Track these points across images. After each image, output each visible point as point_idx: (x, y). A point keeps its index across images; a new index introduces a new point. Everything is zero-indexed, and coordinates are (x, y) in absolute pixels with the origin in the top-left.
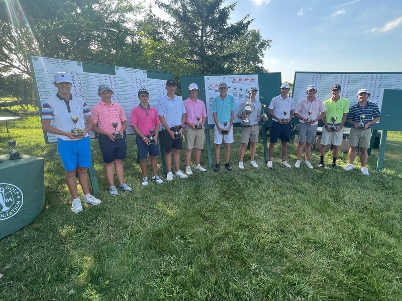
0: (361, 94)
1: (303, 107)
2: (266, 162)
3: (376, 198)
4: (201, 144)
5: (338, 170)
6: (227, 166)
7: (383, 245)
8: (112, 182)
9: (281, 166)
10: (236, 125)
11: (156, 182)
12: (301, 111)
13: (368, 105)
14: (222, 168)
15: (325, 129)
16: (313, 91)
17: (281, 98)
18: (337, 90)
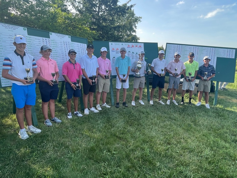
0: (206, 59)
1: (172, 66)
2: (149, 101)
3: (216, 122)
4: (108, 89)
5: (193, 106)
6: (124, 104)
7: (223, 147)
8: (47, 116)
9: (158, 104)
10: (131, 76)
11: (77, 116)
12: (170, 69)
13: (209, 67)
14: (121, 105)
15: (185, 80)
16: (178, 56)
17: (159, 60)
18: (192, 56)
